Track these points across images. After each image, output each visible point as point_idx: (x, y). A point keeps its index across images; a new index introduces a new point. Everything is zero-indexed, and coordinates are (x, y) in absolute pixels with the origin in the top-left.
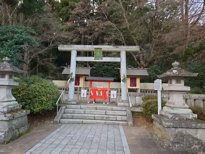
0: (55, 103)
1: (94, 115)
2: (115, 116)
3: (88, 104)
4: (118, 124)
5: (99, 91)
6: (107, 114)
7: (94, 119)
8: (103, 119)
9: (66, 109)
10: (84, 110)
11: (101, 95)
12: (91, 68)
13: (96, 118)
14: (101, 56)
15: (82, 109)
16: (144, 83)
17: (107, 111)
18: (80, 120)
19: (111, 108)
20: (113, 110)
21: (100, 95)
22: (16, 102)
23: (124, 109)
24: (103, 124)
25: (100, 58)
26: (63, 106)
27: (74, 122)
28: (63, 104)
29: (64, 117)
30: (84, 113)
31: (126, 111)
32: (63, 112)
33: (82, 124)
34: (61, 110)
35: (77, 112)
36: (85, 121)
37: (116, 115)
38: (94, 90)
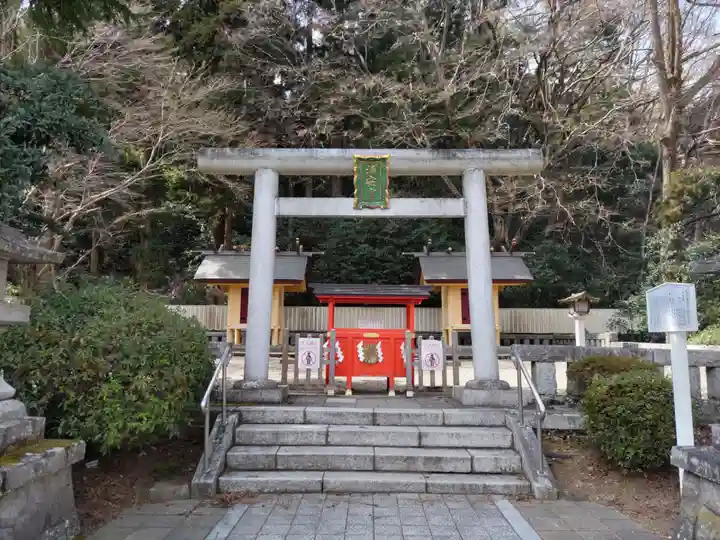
0: (198, 400)
1: (369, 452)
2: (464, 451)
3: (329, 400)
4: (488, 492)
5: (370, 343)
6: (425, 442)
7: (371, 469)
8: (412, 468)
9: (243, 428)
10: (322, 428)
11: (380, 361)
12: (311, 254)
13: (379, 466)
14: (383, 192)
15: (311, 423)
16: (513, 310)
17: (424, 430)
18: (313, 478)
19: (437, 416)
20: (446, 422)
21: (373, 360)
22: (18, 406)
23: (495, 417)
24: (419, 493)
25: (378, 203)
26: (228, 411)
27: (283, 488)
28: (228, 402)
29: (233, 463)
30: (323, 441)
31: (504, 426)
32: (227, 439)
33: (322, 496)
34: (222, 429)
35: (290, 439)
36: (333, 479)
37: (466, 448)
38: (348, 340)
